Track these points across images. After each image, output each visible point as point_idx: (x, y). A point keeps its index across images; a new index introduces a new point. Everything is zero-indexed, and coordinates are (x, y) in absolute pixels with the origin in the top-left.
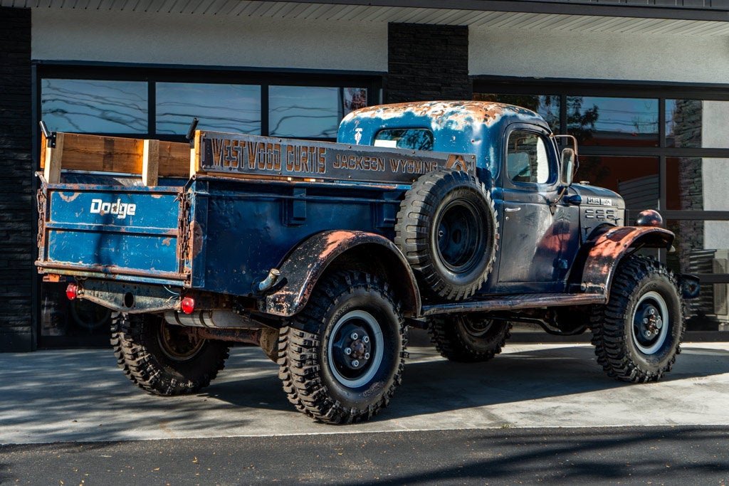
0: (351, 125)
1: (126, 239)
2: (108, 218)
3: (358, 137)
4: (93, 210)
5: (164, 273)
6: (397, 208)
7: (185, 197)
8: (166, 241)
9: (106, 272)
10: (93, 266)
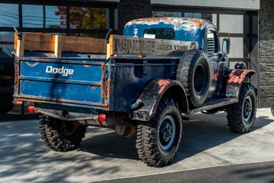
0: (132, 27)
1: (69, 86)
2: (58, 75)
3: (136, 32)
4: (47, 71)
5: (92, 103)
6: (176, 67)
7: (105, 67)
8: (94, 88)
9: (57, 101)
10: (49, 98)
